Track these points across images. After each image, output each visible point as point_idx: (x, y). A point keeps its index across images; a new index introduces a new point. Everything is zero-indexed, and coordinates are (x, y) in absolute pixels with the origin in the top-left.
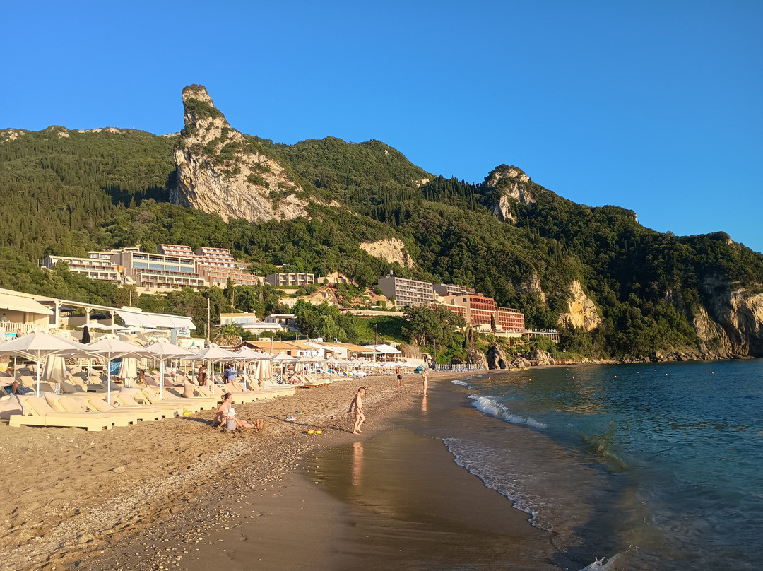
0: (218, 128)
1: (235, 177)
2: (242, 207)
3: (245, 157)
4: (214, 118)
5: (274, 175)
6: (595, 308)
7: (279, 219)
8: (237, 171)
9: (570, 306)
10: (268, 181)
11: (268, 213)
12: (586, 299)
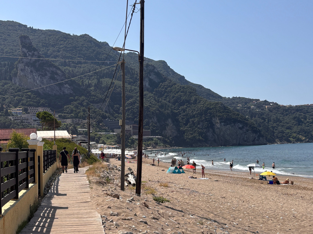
0: (36, 55)
1: (45, 77)
2: (48, 89)
3: (48, 69)
4: (34, 52)
5: (60, 76)
6: (176, 128)
7: (62, 94)
8: (46, 75)
9: (167, 128)
10: (57, 79)
11: (58, 91)
12: (173, 125)
